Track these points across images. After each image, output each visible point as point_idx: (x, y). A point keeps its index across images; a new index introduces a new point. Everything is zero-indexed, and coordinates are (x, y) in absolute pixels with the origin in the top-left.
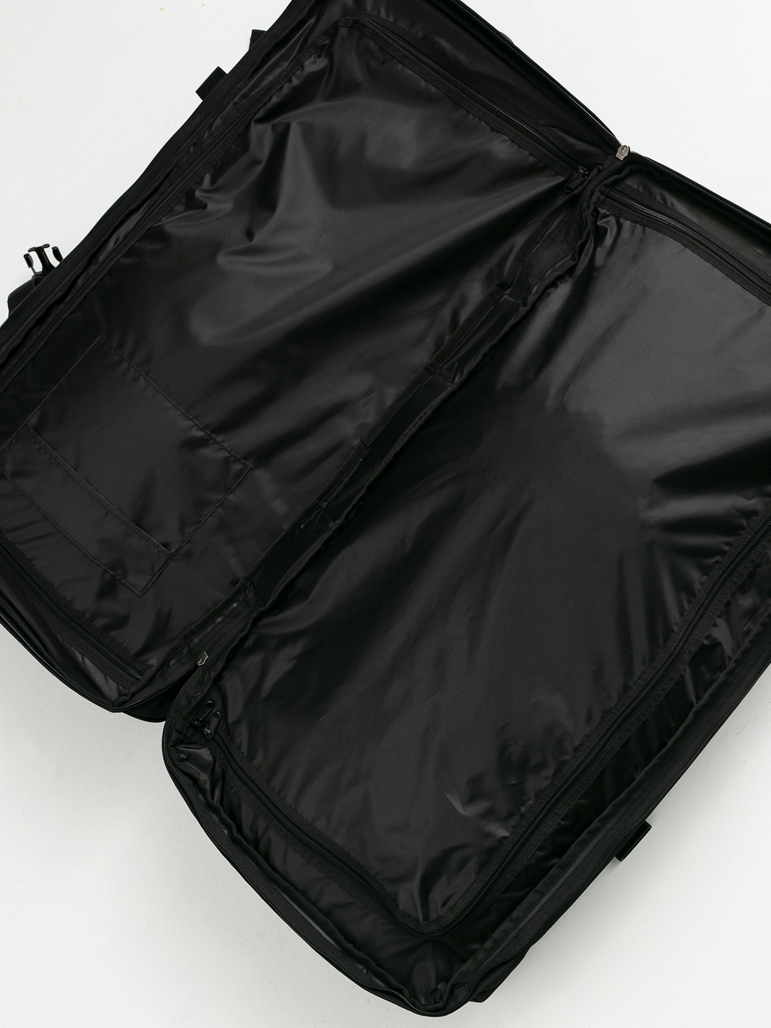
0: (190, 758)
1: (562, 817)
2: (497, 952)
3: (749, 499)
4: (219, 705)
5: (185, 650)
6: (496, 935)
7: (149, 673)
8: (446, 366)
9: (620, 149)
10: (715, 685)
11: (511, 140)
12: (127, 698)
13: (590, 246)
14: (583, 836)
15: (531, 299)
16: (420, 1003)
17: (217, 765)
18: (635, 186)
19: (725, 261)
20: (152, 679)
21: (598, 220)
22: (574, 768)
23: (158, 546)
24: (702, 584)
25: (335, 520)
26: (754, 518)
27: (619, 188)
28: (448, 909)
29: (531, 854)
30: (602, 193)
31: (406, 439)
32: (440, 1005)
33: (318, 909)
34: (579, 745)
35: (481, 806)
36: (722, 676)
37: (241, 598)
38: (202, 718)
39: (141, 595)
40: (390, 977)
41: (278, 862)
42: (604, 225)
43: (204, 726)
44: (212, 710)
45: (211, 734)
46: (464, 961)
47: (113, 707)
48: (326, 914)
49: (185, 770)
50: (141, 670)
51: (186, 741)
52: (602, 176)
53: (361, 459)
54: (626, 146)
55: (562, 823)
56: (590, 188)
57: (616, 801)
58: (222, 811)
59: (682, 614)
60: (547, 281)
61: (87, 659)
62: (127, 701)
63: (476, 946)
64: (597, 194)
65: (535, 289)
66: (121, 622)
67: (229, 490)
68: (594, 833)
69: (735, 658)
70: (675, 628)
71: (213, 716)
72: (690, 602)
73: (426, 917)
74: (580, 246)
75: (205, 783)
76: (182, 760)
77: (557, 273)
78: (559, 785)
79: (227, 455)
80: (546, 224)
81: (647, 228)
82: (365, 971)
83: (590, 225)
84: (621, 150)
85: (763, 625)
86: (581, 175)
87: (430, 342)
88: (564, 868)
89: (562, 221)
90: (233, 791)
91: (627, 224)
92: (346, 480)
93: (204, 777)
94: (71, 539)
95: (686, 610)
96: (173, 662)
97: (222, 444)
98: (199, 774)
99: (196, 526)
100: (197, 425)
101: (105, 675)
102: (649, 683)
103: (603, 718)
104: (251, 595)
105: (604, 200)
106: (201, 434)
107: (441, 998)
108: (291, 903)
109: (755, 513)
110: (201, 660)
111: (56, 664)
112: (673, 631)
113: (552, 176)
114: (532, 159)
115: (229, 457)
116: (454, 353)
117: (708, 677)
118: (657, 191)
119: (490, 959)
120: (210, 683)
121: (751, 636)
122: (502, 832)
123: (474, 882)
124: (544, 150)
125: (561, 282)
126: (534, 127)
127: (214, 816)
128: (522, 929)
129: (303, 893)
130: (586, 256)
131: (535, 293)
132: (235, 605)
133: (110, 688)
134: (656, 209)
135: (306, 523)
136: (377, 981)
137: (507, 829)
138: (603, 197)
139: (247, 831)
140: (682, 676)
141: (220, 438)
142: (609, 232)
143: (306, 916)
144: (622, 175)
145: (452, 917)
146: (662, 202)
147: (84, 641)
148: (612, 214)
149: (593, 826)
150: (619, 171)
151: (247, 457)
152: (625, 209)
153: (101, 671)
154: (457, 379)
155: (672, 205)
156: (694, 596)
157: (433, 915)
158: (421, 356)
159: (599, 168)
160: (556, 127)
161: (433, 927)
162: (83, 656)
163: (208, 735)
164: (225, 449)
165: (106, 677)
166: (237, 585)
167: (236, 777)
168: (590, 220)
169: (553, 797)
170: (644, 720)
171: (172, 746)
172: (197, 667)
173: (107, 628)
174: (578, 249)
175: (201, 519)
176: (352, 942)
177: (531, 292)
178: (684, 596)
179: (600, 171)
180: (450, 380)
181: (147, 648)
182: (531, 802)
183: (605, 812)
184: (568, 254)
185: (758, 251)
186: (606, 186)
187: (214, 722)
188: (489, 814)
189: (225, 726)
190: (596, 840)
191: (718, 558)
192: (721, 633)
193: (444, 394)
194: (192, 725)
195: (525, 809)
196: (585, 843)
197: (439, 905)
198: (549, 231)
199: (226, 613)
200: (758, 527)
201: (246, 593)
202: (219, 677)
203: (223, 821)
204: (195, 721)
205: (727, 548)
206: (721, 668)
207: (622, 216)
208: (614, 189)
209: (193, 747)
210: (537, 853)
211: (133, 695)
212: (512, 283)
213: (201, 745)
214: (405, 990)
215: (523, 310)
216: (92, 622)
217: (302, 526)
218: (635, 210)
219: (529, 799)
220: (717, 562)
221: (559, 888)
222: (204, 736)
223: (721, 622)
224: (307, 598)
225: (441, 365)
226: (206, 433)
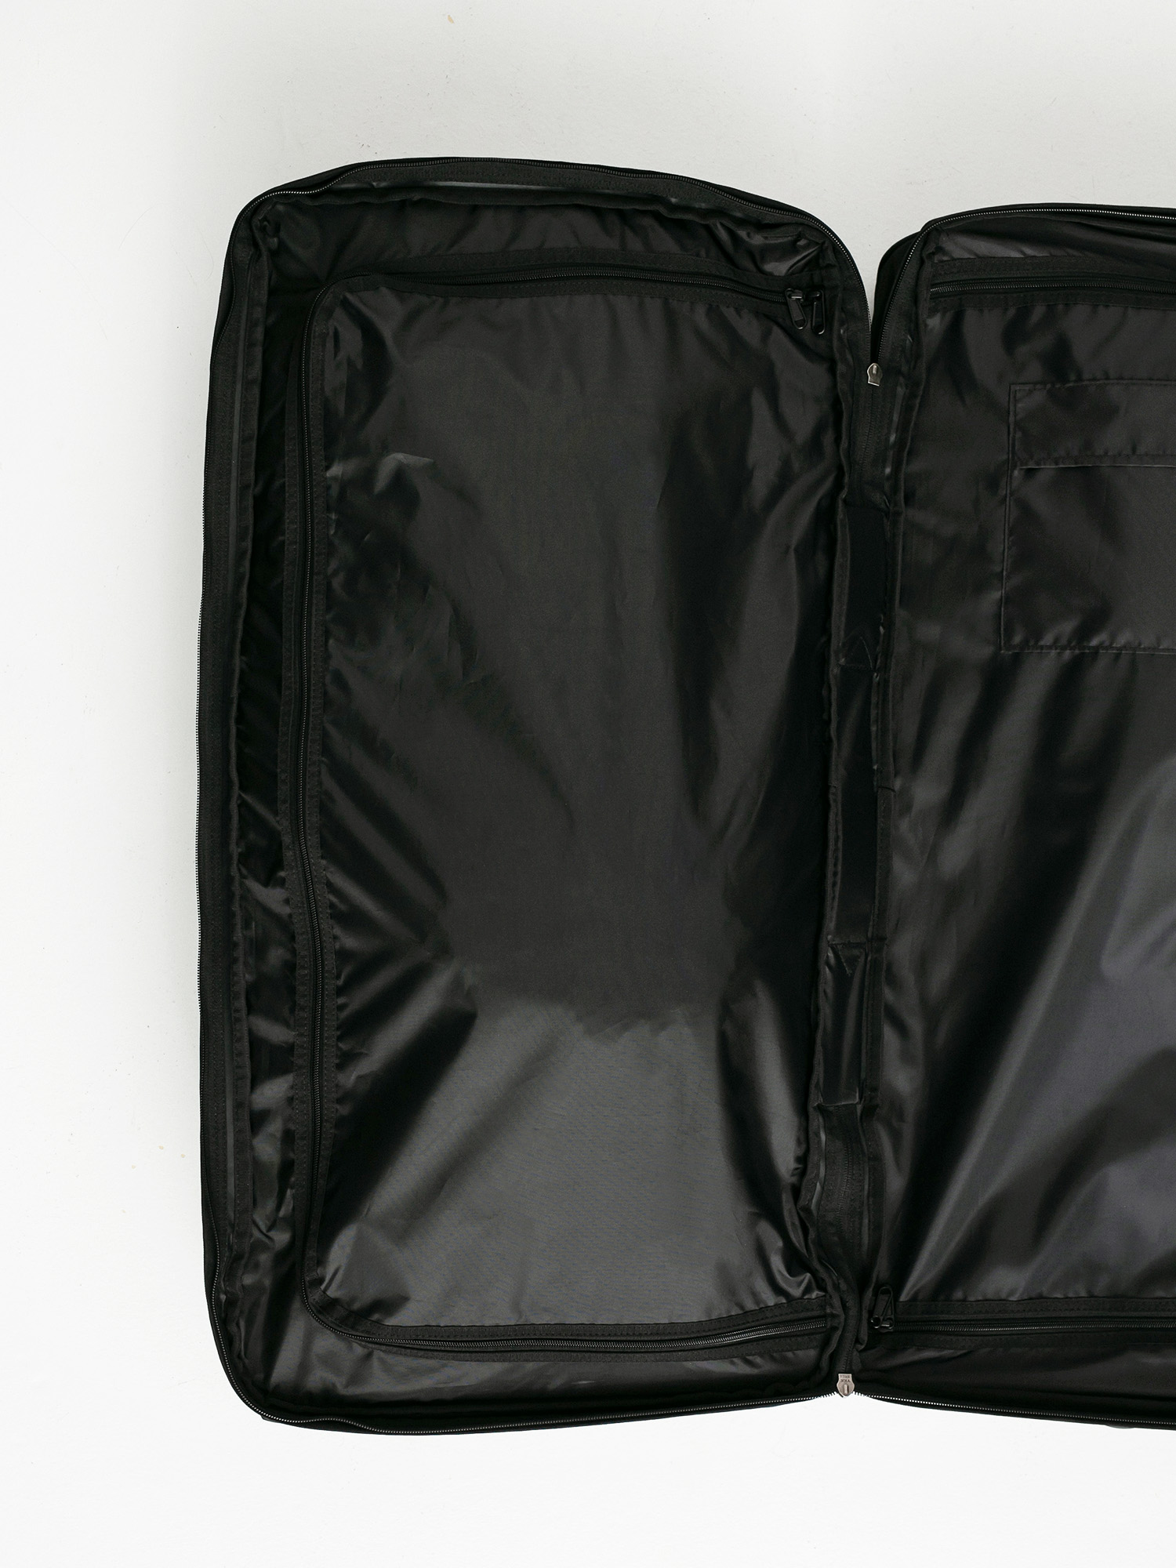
0: (792, 249)
1: (286, 544)
2: (242, 333)
3: (360, 1077)
4: (807, 338)
5: (905, 369)
6: (258, 351)
7: (924, 305)
8: (862, 960)
9: (853, 1386)
10: (234, 834)
11: (1004, 1300)
12: (925, 254)
13: (797, 1238)
14: (248, 544)
15: (817, 1121)
16: (282, 204)
17: (751, 267)
18: (800, 1353)
19: (611, 1341)
20: (915, 299)
21: (812, 1279)
22: (314, 610)
23: (1038, 464)
24: (335, 938)
25: (843, 669)
26: (337, 1061)
27: (818, 1337)
28: (328, 334)
29: (287, 474)
30: (833, 1316)
31: (832, 835)
32: (256, 221)
33: (489, 207)
34: (327, 641)
35: (382, 479)
36: (235, 850)
37: (887, 486)
38: (815, 306)
39: (1012, 388)
40: (338, 202)
41: (580, 220)
42: (801, 1278)
43: (806, 298)
44: (812, 324)
45: (790, 297)
46: (272, 292)
47: (936, 229)
48: (474, 209)
49: (782, 229)
50: (940, 299)
51: (813, 263)
52: (850, 1336)
53: (875, 767)
54: (846, 1395)
55: (281, 538)
56: (853, 1312)
57: (243, 612)
58: (697, 220)
59: (330, 885)
60: (814, 1157)
61: (1017, 256)
62: (922, 249)
63: (270, 321)
64: (838, 1310)
65: (823, 1137)
66: (1012, 336)
67: (1006, 600)
68: (240, 556)
69: (237, 883)
70: (324, 862)
71: (804, 320)
72: (332, 906)
73: (346, 304)
74: (808, 1230)
75: (748, 235)
76: (799, 237)
77: (810, 1175)
78: (315, 577)
79: (1042, 643)
80: (876, 1227)
81: (741, 1312)
82: (374, 184)
83: (816, 1265)
84: (850, 1387)
85: (236, 945)
86: (881, 1318)
87: (907, 974)
88: (243, 489)
89: (860, 1245)
90: (703, 253)
91: (770, 1299)
92: (874, 729)
93: (757, 240)
94: (1154, 383)
95: (329, 892)
96: (908, 342)
97: (1058, 651)
98: (766, 238)
99: (1010, 525)
100: (1107, 648)
101: (979, 257)
102: (304, 775)
103: (325, 693)
104: (877, 498)
105: (825, 1309)
106: (1094, 642)
107: (263, 229)
108: (524, 186)
109: (340, 1067)
110: (874, 372)
111: (1053, 218)
112: (323, 857)
113: (916, 1294)
114: (959, 1294)
115: (1037, 642)
116: (866, 984)
117: (252, 836)
118: (764, 1366)
119: (244, 317)
120: (837, 356)
121: (238, 921)
122: (336, 470)
123: (322, 389)
124: (952, 1317)
125: (797, 1169)
126: (988, 1338)
127: (703, 205)
128: (234, 382)
129: (521, 209)
130: (793, 1224)
131: (819, 1133)
132: (888, 470)
133: (961, 248)
134: (749, 1344)
135: (881, 639)
136: (352, 185)
137: (335, 478)
138: (828, 1311)
139: (647, 221)
140: (276, 813)
141: (1067, 654)
142: (785, 1273)
143: (494, 185)
144: (826, 1356)
145: (318, 328)
146: (750, 1358)
147: (1039, 275)
148: (801, 1298)
149: (247, 563)
150: (833, 1358)
151: (1017, 660)
152: (789, 1317)
153: (988, 257)
154: (831, 954)
155: (733, 1363)
156: (332, 916)
157: (339, 313)
158: (903, 949)
159: (862, 1344)
160: (960, 1356)
161: (328, 300)
162: (1027, 257)
163: (793, 292)
164: (1050, 647)
165: (976, 254)
166: (902, 495)
167: (713, 272)
168: (822, 1273)
169: (312, 559)
170: (280, 729)
171: (823, 243)
172: (874, 360)
173: (1024, 313)
174: (808, 1225)
175: (1011, 539)
176: (417, 204)
177: (825, 1127)
178: (342, 907)
179: (857, 1341)
180: (840, 947)
181: (954, 331)
182: (332, 532)
183: (244, 590)
184: (819, 1209)
185: (586, 1382)
186: (834, 1329)
187: (797, 314)
188: (366, 478)
189: (780, 320)
190: (232, 550)
191: (340, 982)
192: (273, 897)
193: (831, 924)
194: (821, 287)
195: (331, 519)
196: (241, 537)
197: (340, 329)
198: (866, 1221)
199: (891, 453)
200: (325, 1054)
201: (886, 495)
202: (832, 371)
203: (687, 209)
204: (821, 295)
205: (341, 1001)
206: (244, 859)
207: (786, 1305)
208: (823, 1332)
209: (799, 264)
210: (282, 481)
211: (922, 262)
212: (862, 1124)
213: (792, 274)
214: (309, 203)
215: (816, 1099)
216: (1048, 305)
217: (881, 629)
218: (776, 1325)
219: (336, 533)
220: (338, 977)
221: (231, 462)
222: (797, 288)
223: (285, 910)
224: (796, 550)
225: (869, 958)
226: (1089, 648)
